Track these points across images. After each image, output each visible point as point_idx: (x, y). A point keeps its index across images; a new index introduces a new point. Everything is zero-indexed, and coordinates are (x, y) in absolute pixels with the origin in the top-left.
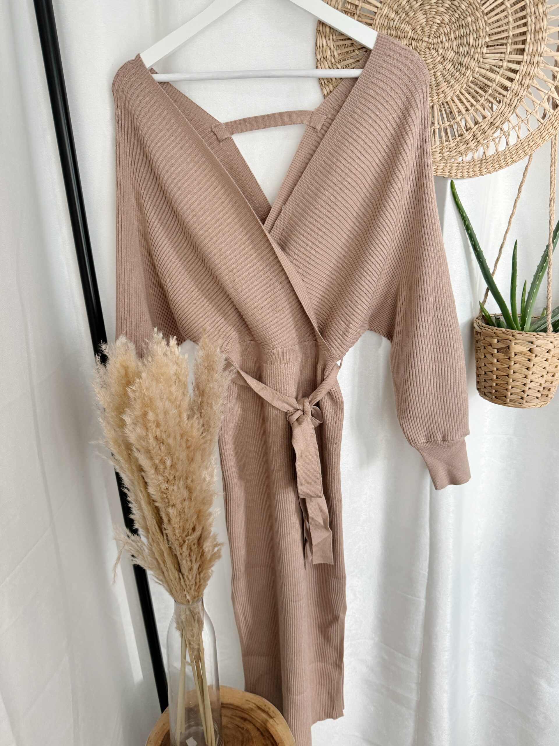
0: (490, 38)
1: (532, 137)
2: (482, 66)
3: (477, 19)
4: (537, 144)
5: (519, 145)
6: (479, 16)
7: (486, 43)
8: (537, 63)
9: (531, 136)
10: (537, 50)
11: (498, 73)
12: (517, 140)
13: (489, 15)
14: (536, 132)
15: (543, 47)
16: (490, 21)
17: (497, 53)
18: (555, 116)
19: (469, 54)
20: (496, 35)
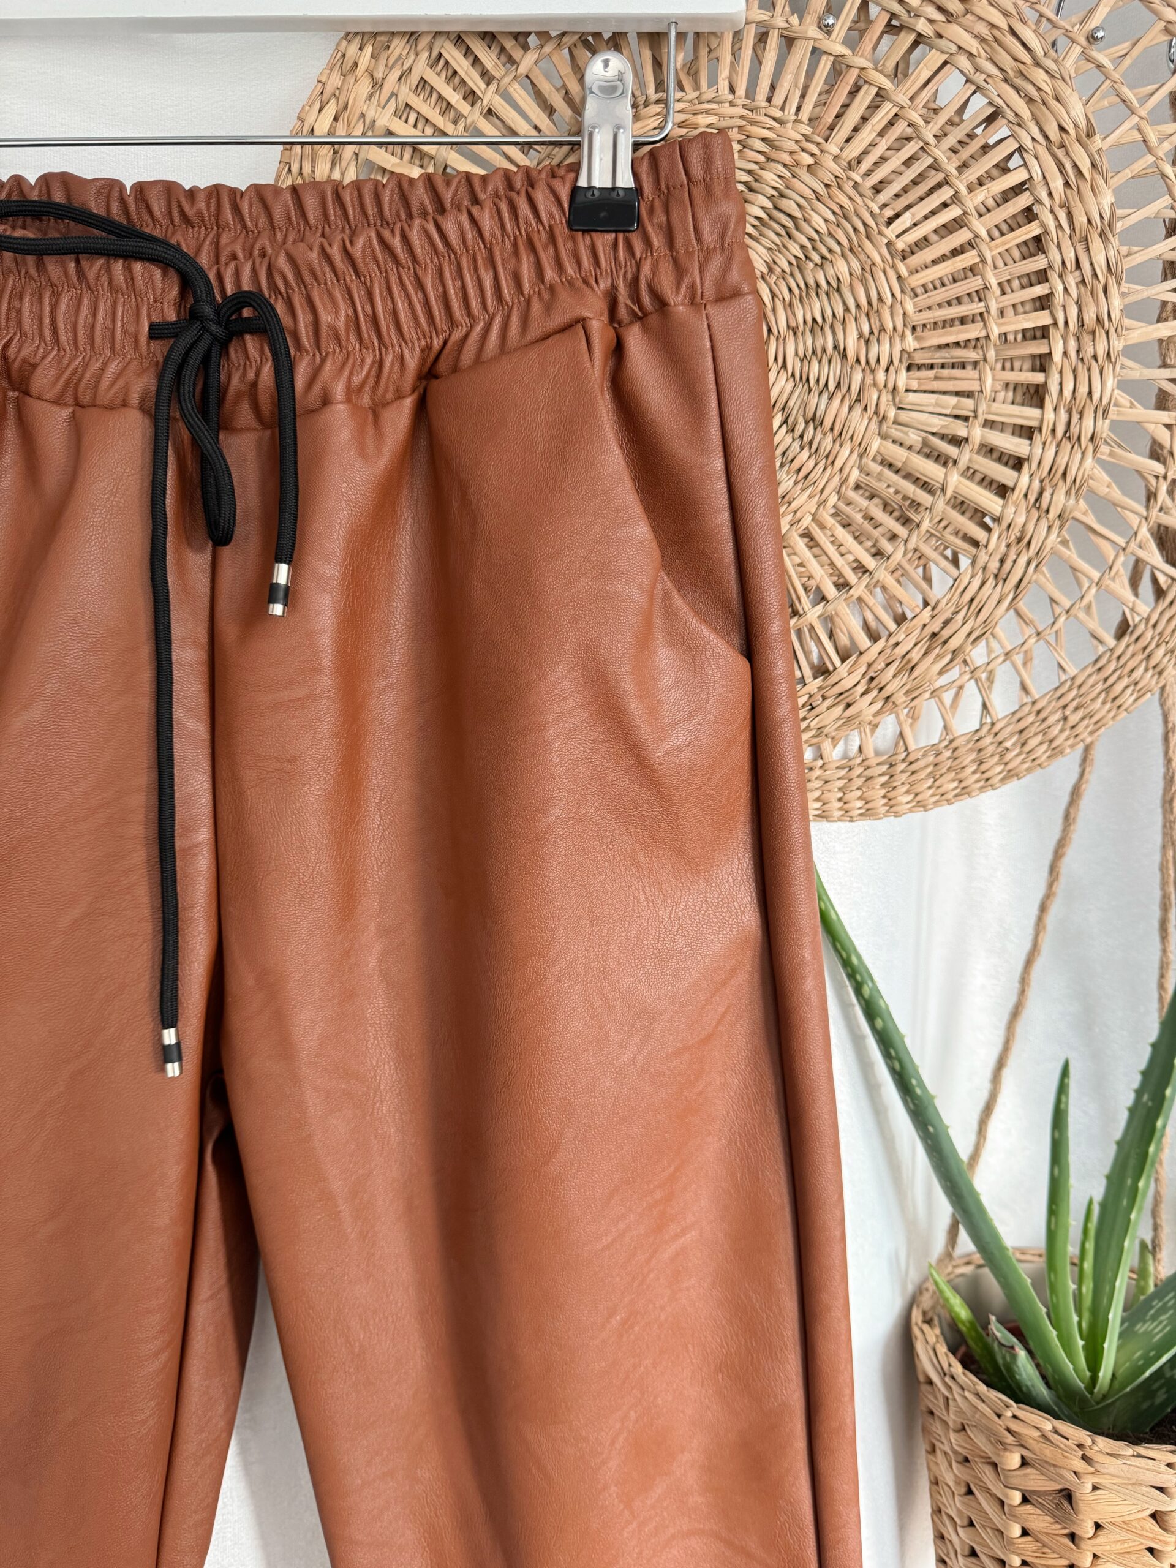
0: (918, 339)
1: (1074, 692)
2: (895, 432)
3: (868, 270)
4: (1095, 719)
5: (1031, 719)
6: (877, 259)
7: (906, 356)
8: (1092, 439)
9: (1070, 689)
10: (1090, 393)
11: (955, 462)
12: (1021, 699)
13: (915, 260)
14: (1090, 676)
15: (1108, 387)
16: (916, 281)
17: (945, 393)
18: (1155, 626)
19: (844, 389)
20: (940, 331)
